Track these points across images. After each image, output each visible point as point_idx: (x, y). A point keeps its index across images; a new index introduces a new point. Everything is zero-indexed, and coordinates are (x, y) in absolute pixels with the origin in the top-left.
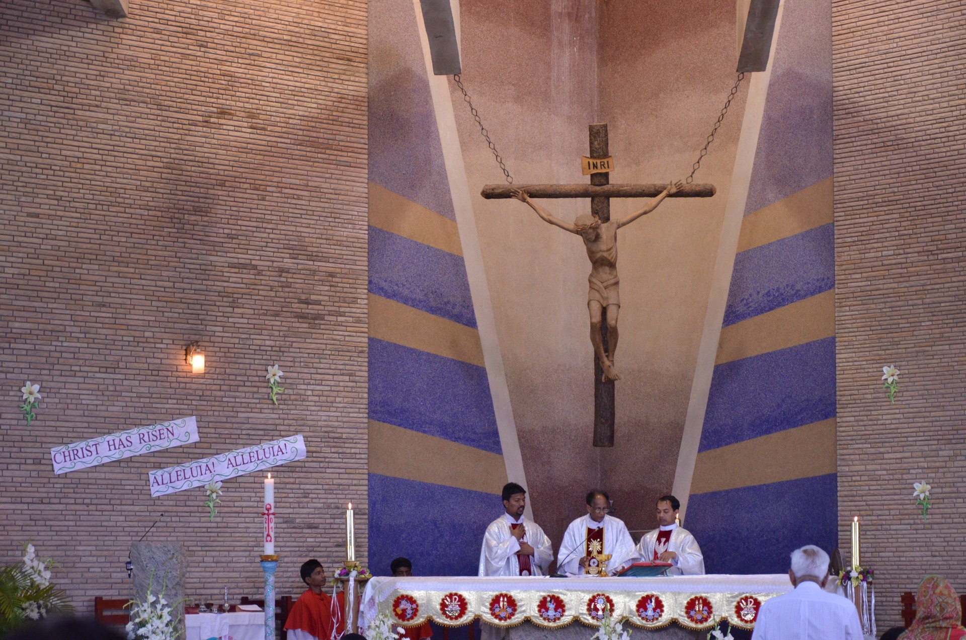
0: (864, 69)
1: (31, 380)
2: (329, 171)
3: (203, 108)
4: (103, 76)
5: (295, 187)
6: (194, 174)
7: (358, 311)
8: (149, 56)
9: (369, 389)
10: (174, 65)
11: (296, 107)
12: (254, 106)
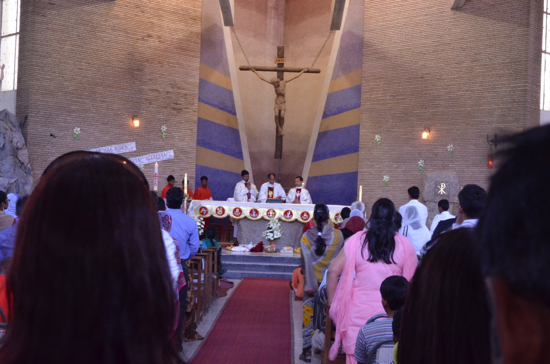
0: (374, 31)
1: (77, 127)
2: (186, 58)
3: (142, 34)
4: (107, 21)
5: (174, 63)
6: (138, 57)
7: (195, 108)
8: (123, 15)
9: (197, 135)
10: (132, 18)
11: (175, 35)
12: (160, 34)
